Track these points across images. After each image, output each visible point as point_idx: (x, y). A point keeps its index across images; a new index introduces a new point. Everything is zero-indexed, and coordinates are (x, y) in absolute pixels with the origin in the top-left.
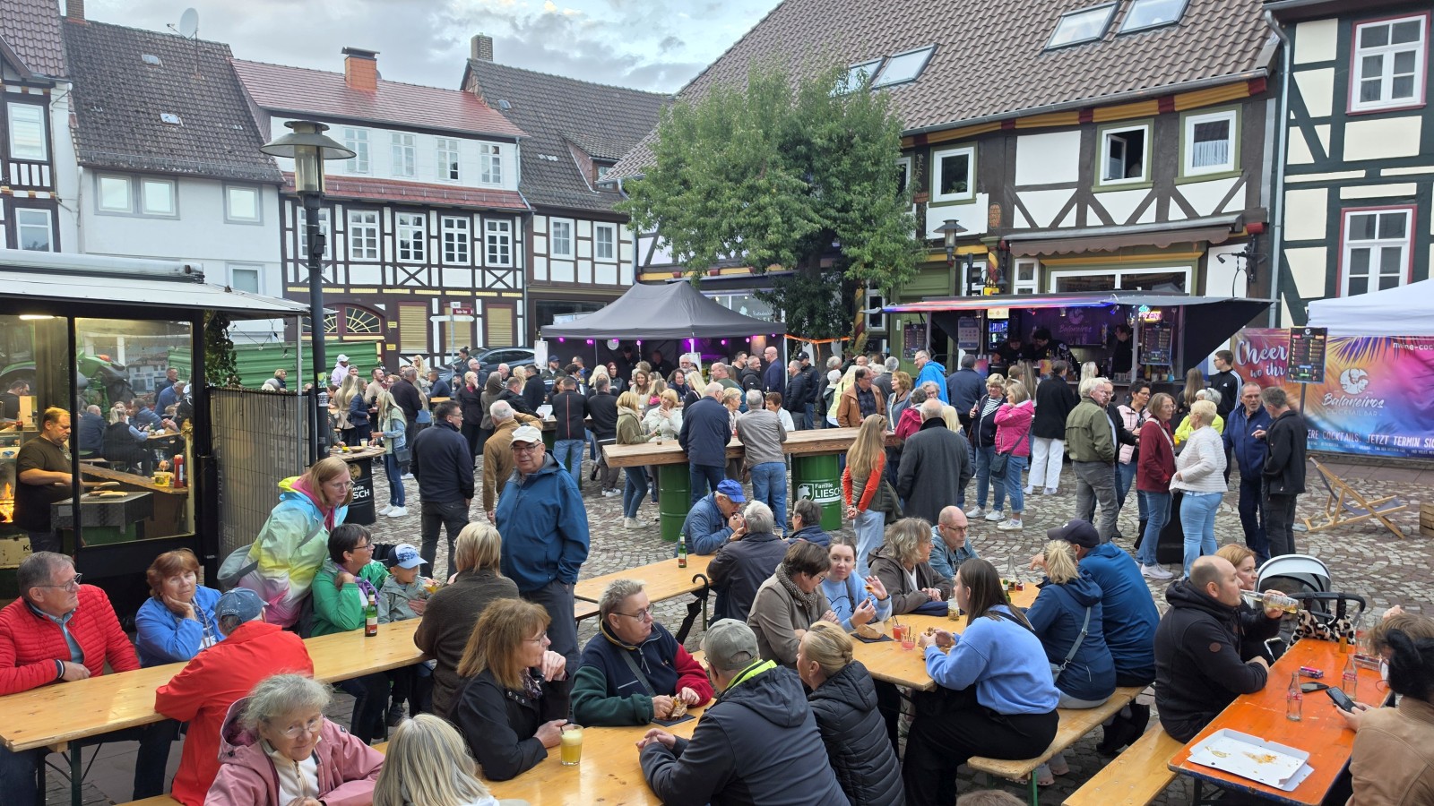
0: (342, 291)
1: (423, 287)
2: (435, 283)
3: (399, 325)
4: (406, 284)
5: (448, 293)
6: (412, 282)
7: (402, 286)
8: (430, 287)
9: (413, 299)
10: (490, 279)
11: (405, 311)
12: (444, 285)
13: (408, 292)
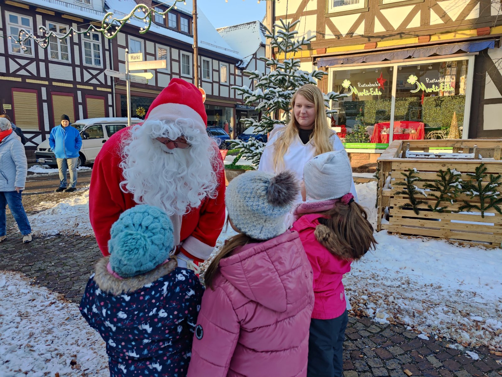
1: (32, 77)
2: (43, 74)
3: (13, 107)
4: (18, 73)
5: (54, 84)
6: (23, 72)
7: (14, 74)
8: (38, 77)
9: (24, 87)
10: (87, 76)
11: (18, 96)
12: (51, 77)
13: (19, 80)
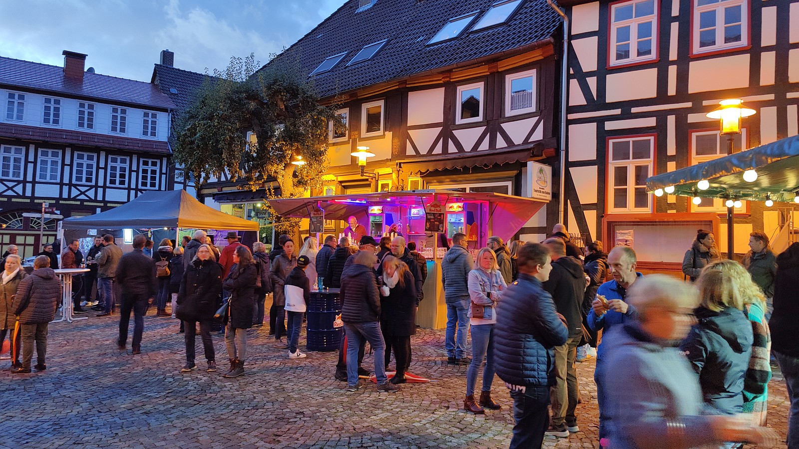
0: (28, 201)
1: (90, 200)
2: (100, 198)
4: (78, 198)
5: (109, 205)
6: (83, 197)
7: (75, 199)
8: (96, 201)
9: (82, 209)
11: (74, 215)
12: (107, 199)
13: (79, 203)
